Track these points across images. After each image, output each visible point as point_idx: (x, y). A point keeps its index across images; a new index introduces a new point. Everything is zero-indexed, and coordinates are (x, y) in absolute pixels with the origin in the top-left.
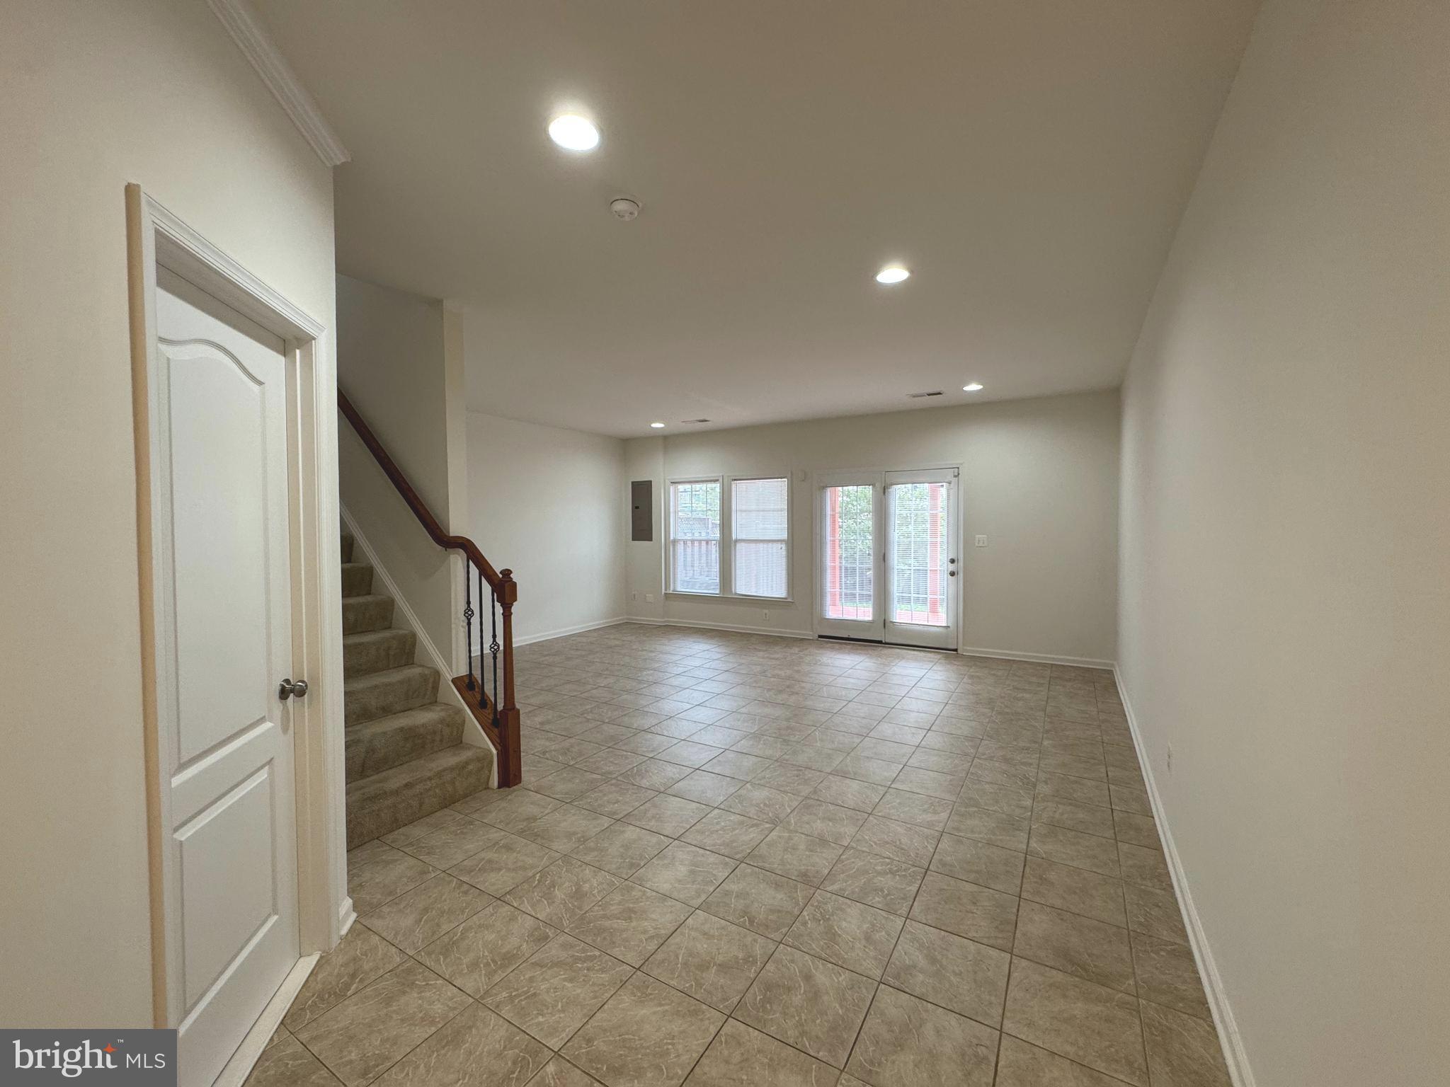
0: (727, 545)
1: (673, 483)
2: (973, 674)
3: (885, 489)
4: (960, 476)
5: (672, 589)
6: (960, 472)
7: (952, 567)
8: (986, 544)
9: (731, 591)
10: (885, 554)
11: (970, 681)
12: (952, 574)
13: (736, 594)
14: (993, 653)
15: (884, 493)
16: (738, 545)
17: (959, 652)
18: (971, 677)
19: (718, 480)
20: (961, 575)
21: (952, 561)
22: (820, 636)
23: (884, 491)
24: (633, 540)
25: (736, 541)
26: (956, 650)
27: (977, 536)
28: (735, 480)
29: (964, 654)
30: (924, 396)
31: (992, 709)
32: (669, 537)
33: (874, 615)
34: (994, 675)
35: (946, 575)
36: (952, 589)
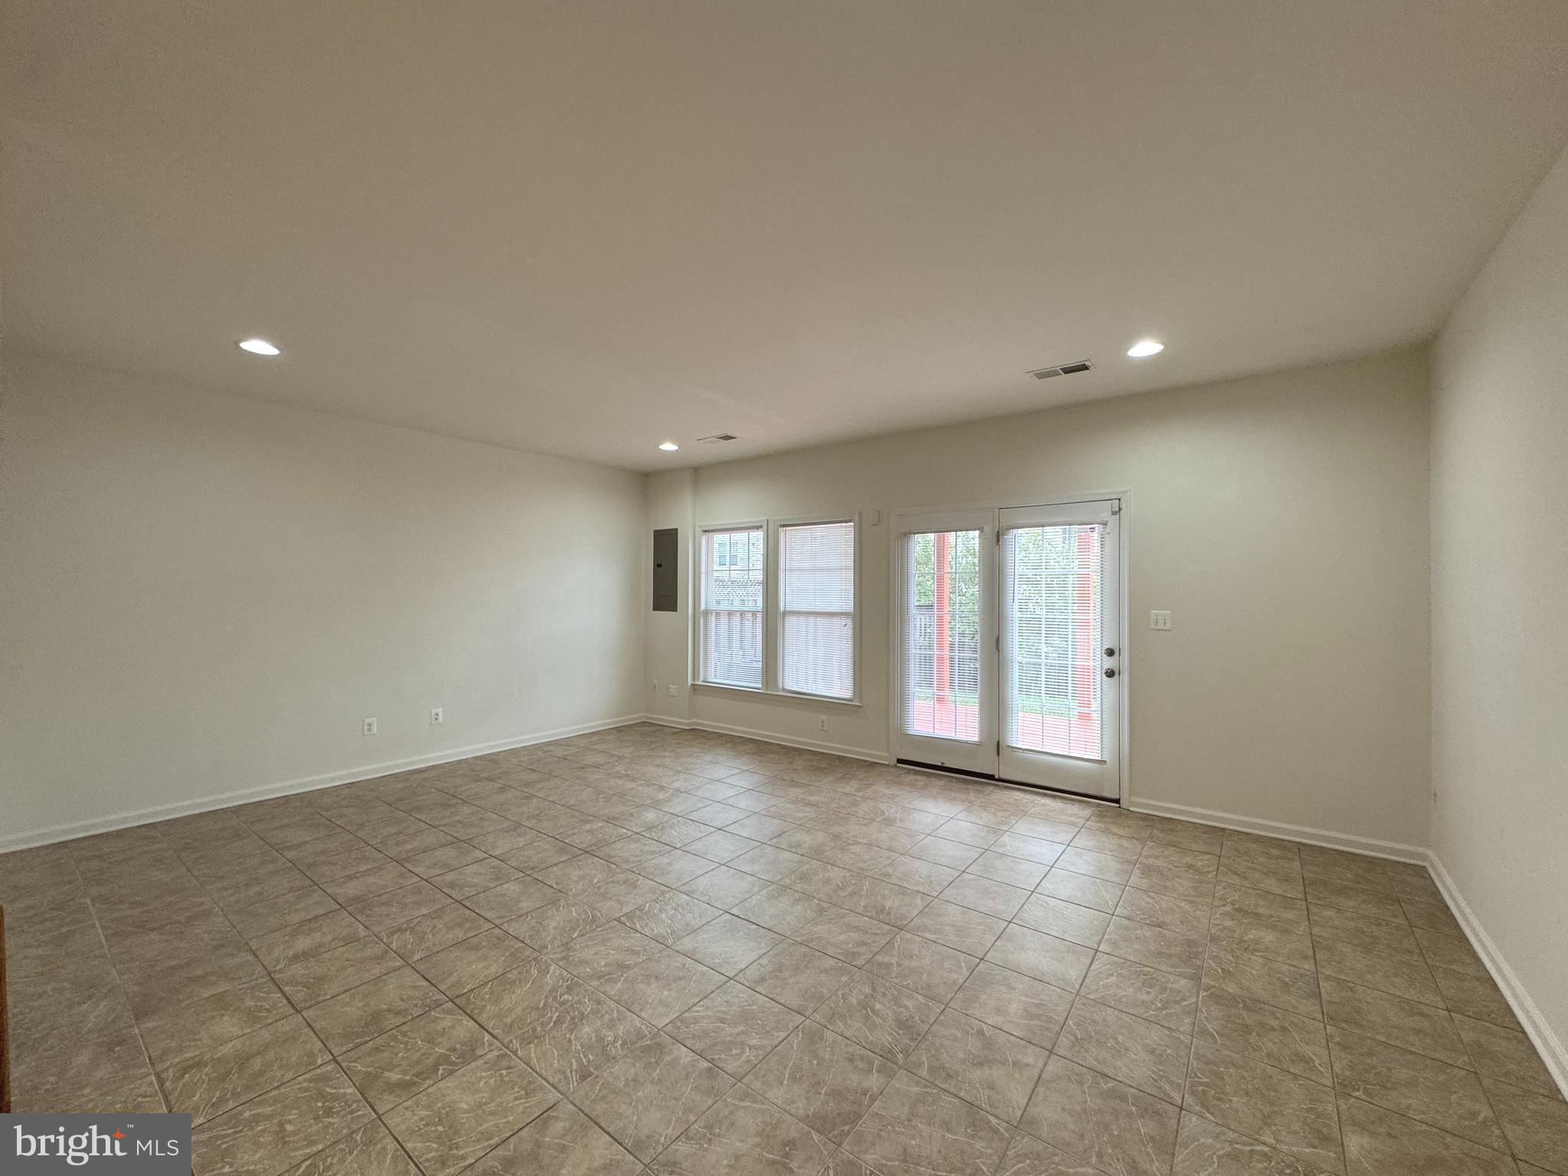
0: (772, 619)
1: (706, 531)
2: (1151, 861)
3: (998, 536)
4: (1122, 511)
5: (701, 679)
6: (1123, 506)
7: (1109, 663)
8: (1168, 626)
9: (776, 685)
10: (998, 638)
11: (1144, 883)
12: (1110, 674)
13: (784, 689)
14: (1181, 812)
15: (998, 541)
16: (787, 619)
17: (1124, 803)
18: (1147, 871)
19: (761, 527)
20: (1125, 677)
21: (1110, 653)
22: (900, 761)
23: (996, 540)
24: (654, 610)
25: (785, 613)
26: (1117, 801)
27: (1152, 611)
28: (784, 526)
29: (1131, 809)
30: (1057, 374)
31: (1196, 978)
32: (700, 608)
33: (981, 734)
34: (1191, 866)
35: (1099, 676)
36: (1110, 698)
